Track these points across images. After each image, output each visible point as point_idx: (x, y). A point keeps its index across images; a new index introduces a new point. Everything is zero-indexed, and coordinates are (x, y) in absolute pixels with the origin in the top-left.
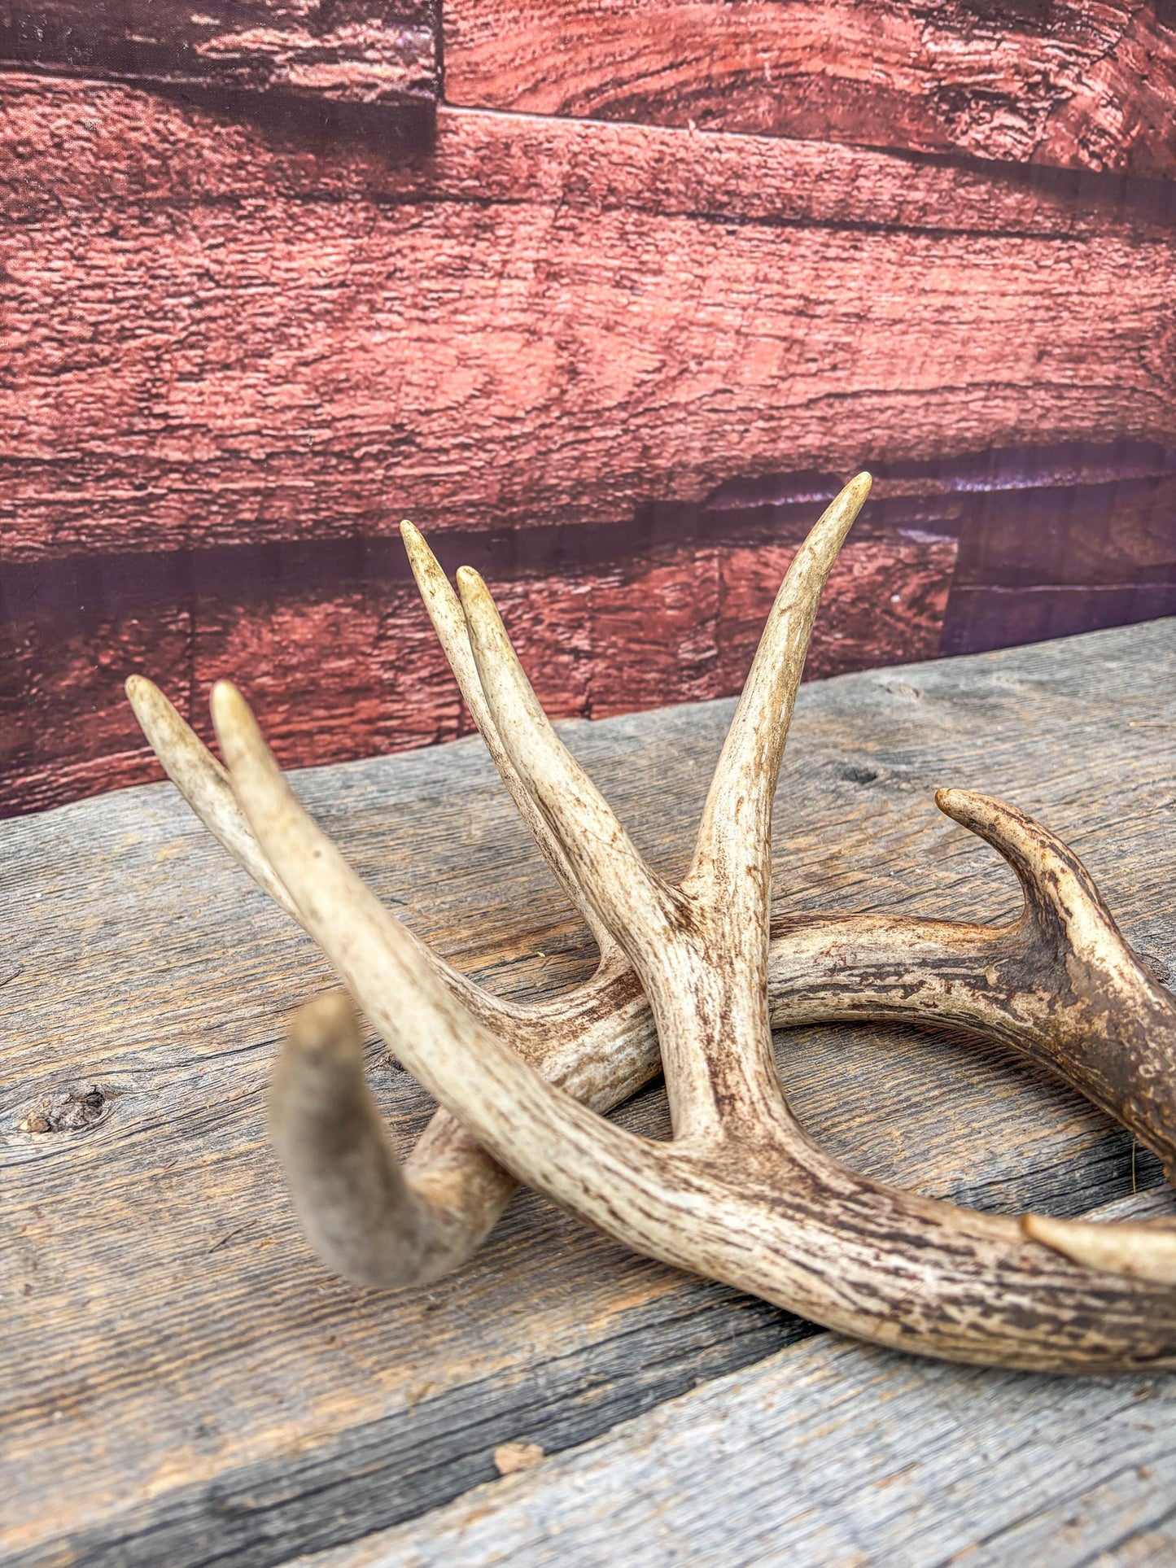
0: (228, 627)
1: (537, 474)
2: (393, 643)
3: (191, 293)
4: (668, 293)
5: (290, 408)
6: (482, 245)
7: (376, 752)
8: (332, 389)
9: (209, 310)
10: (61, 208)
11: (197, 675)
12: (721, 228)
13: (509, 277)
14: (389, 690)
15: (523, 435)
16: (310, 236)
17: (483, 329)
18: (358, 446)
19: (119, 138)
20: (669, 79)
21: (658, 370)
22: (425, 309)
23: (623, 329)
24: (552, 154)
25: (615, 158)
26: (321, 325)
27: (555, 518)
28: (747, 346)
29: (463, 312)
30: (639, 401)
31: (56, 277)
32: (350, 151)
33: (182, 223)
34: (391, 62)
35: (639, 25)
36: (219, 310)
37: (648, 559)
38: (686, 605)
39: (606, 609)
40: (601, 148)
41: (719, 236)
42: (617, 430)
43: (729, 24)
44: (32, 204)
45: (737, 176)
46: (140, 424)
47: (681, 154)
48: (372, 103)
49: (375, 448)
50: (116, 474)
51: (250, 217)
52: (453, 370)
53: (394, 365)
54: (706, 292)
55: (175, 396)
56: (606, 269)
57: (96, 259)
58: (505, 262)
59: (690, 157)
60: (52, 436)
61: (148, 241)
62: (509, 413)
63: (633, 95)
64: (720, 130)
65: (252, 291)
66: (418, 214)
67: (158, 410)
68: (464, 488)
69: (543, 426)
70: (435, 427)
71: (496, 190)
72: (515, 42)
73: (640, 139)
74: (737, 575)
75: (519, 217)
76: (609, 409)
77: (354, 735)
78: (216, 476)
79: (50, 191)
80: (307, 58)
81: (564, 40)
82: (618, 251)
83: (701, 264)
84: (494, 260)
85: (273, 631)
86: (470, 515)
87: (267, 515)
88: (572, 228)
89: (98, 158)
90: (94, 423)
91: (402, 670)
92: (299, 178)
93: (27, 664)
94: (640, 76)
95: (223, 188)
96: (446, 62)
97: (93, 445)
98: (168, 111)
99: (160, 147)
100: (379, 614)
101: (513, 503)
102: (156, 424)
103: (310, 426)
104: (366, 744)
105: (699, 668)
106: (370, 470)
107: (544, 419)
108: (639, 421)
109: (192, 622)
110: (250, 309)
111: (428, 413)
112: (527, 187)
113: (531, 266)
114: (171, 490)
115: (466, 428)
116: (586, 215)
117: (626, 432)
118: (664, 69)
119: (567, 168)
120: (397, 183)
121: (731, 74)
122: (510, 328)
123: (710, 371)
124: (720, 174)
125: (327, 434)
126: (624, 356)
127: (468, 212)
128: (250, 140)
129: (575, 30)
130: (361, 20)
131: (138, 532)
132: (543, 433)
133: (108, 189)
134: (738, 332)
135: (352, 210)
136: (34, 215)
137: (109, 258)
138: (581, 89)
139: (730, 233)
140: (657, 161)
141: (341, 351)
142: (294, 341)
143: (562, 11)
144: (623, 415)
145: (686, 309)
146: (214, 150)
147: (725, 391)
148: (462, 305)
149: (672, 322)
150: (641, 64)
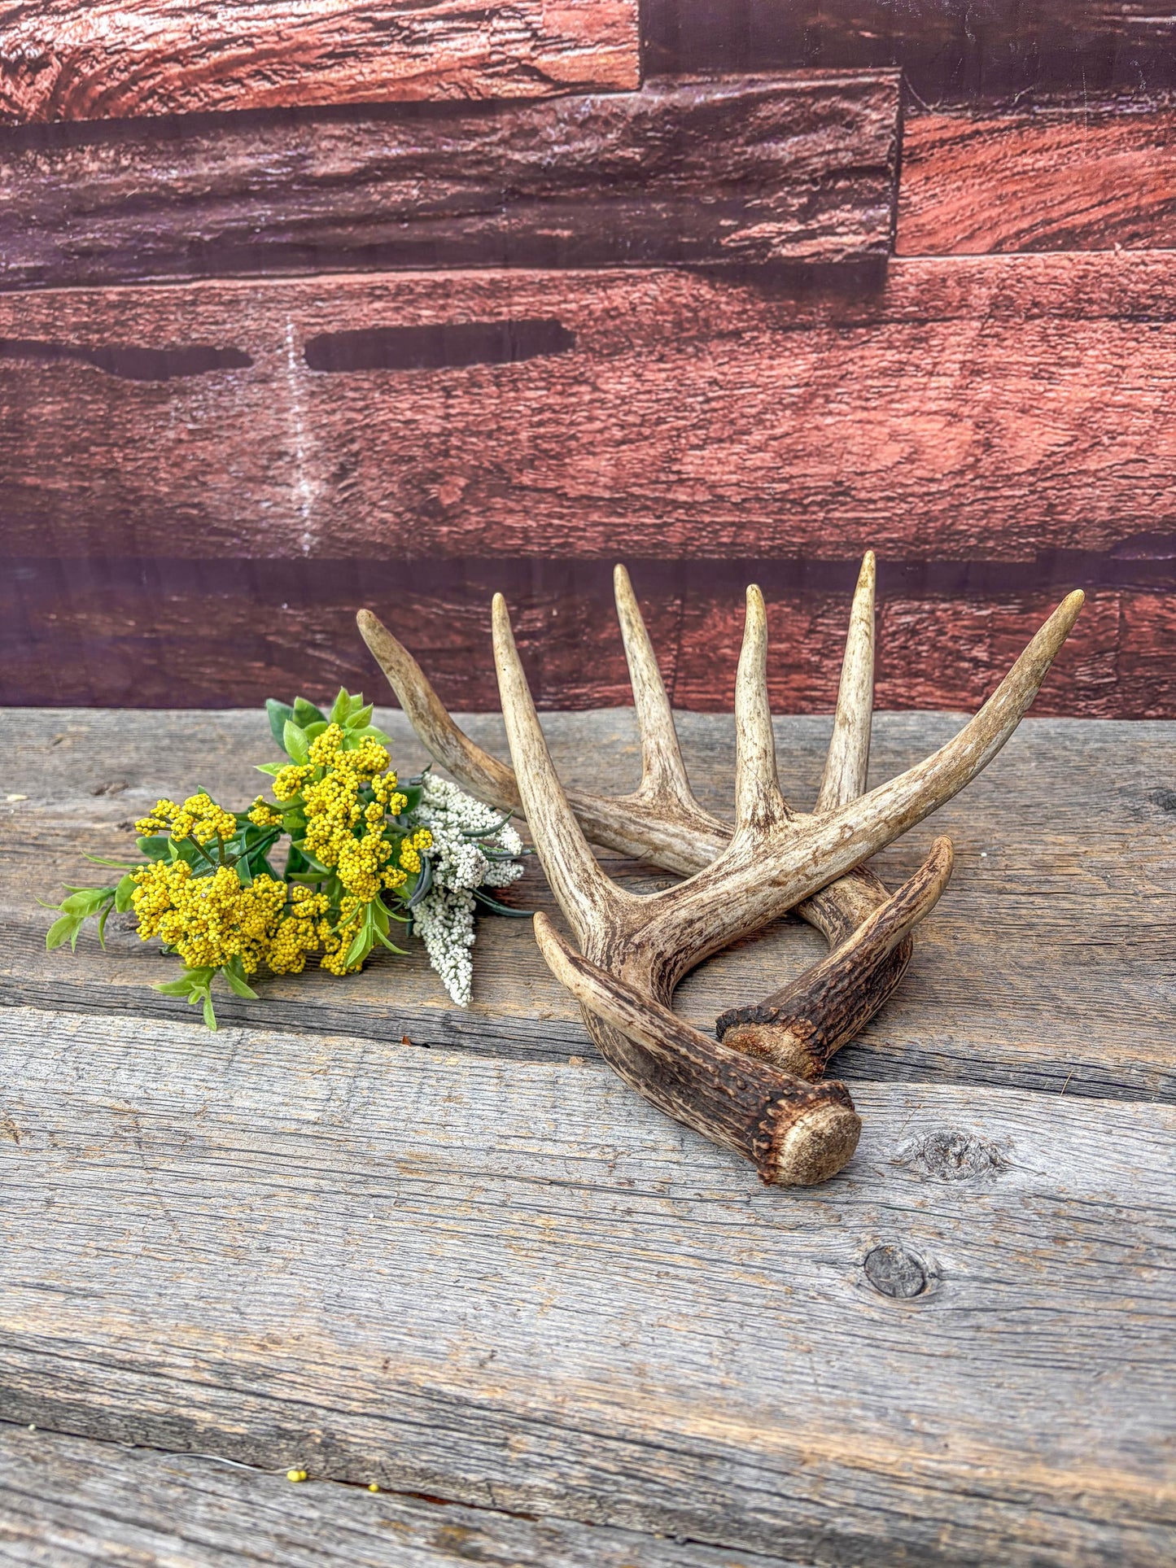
0: (705, 613)
1: (949, 521)
2: (820, 636)
3: (704, 394)
4: (1085, 381)
5: (761, 468)
6: (917, 353)
7: (802, 712)
8: (792, 456)
9: (714, 404)
10: (631, 346)
11: (683, 642)
12: (1144, 326)
13: (938, 375)
14: (815, 670)
15: (939, 492)
16: (787, 353)
17: (913, 414)
18: (807, 496)
19: (669, 301)
20: (1097, 213)
21: (1069, 444)
22: (867, 400)
23: (1037, 412)
24: (983, 282)
25: (1041, 279)
26: (788, 413)
27: (963, 555)
28: (1168, 422)
29: (898, 401)
30: (1048, 468)
31: (624, 387)
32: (821, 297)
33: (702, 350)
34: (855, 233)
35: (1069, 177)
36: (720, 404)
37: (1047, 594)
38: (1085, 635)
39: (1005, 631)
40: (1028, 273)
41: (1142, 332)
42: (1025, 491)
43: (1159, 164)
44: (616, 344)
45: (1163, 283)
46: (663, 477)
47: (1107, 269)
48: (839, 263)
49: (819, 498)
50: (646, 508)
51: (747, 344)
52: (885, 443)
53: (839, 440)
54: (1124, 378)
55: (687, 460)
56: (1026, 365)
57: (649, 375)
58: (935, 364)
59: (1115, 271)
60: (611, 483)
61: (680, 363)
62: (930, 475)
63: (1061, 230)
64: (1147, 248)
65: (743, 391)
66: (868, 333)
67: (675, 468)
68: (886, 529)
69: (957, 486)
70: (867, 484)
71: (932, 312)
72: (957, 205)
73: (1066, 263)
74: (1140, 617)
75: (951, 330)
76: (1019, 474)
77: (786, 698)
78: (707, 512)
79: (626, 337)
80: (796, 238)
81: (1000, 197)
82: (1038, 350)
83: (1121, 356)
84: (927, 363)
85: (735, 619)
86: (890, 549)
87: (739, 540)
88: (996, 335)
89: (655, 314)
90: (636, 475)
91: (826, 656)
92: (782, 316)
93: (583, 621)
94: (1068, 215)
95: (731, 327)
96: (898, 227)
97: (636, 490)
98: (700, 282)
99: (694, 305)
100: (809, 613)
101: (926, 542)
102: (673, 477)
103: (774, 481)
104: (795, 706)
105: (1097, 691)
106: (814, 513)
107: (958, 480)
108: (1046, 484)
109: (682, 607)
110: (740, 403)
111: (862, 474)
112: (959, 308)
113: (957, 366)
114: (678, 520)
115: (892, 486)
116: (1011, 324)
117: (1032, 492)
118: (1093, 206)
119: (995, 291)
120: (853, 314)
121: (1159, 203)
122: (936, 413)
123: (1124, 445)
124: (1145, 282)
125: (785, 486)
126: (1036, 433)
127: (908, 330)
128: (751, 295)
129: (1011, 188)
130: (836, 207)
131: (655, 546)
132: (957, 491)
133: (660, 333)
134: (1156, 411)
135: (819, 335)
136: (617, 350)
137: (656, 375)
138: (1015, 229)
139: (1152, 329)
140: (1080, 278)
141: (801, 430)
142: (768, 424)
143: (1000, 176)
144: (1031, 479)
145: (1103, 394)
146: (728, 303)
147: (1138, 461)
148: (897, 396)
149: (1088, 405)
150: (1071, 205)
